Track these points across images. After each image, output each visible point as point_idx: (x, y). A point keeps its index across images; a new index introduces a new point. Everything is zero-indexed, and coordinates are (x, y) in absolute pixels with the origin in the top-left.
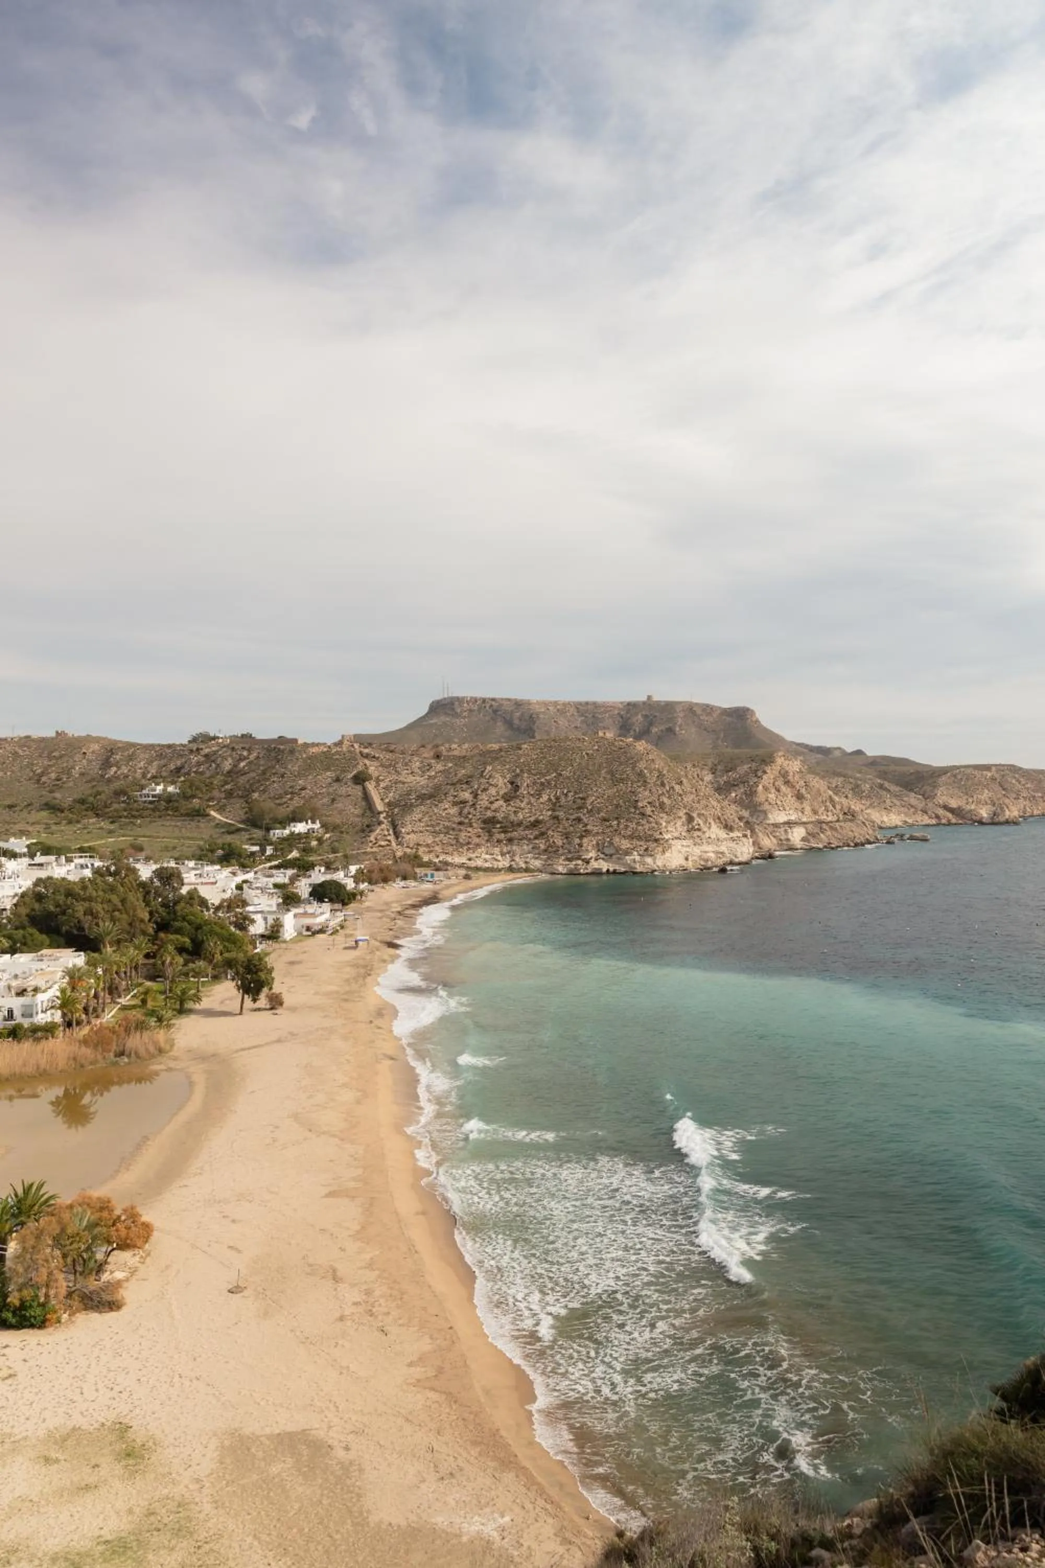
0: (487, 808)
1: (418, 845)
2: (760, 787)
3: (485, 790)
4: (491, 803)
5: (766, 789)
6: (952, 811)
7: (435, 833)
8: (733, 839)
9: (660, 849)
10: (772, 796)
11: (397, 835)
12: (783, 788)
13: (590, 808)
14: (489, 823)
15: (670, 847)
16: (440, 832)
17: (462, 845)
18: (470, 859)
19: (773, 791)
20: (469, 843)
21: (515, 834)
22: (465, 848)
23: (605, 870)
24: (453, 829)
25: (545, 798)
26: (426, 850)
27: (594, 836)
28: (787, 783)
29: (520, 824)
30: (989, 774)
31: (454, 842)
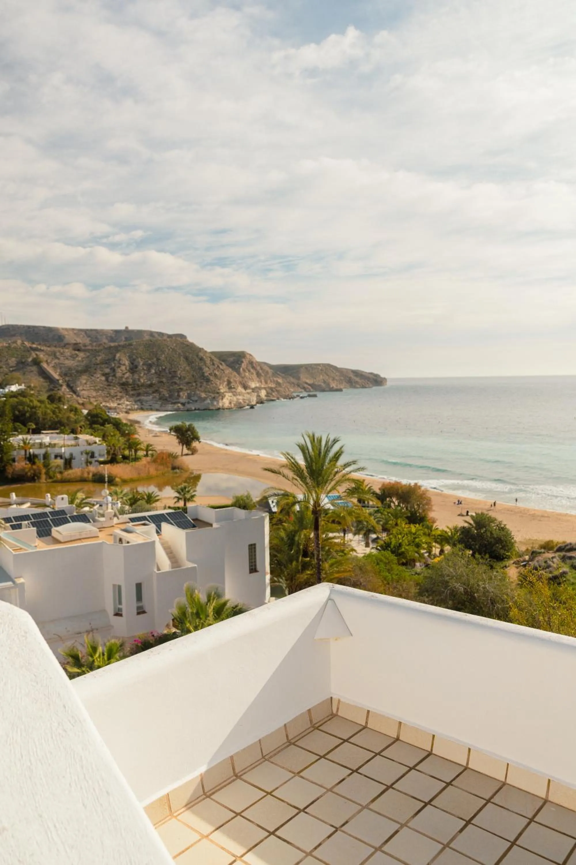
0: (122, 377)
1: (89, 397)
2: (241, 369)
3: (119, 367)
4: (124, 374)
5: (244, 370)
6: (309, 385)
7: (97, 390)
8: (248, 393)
9: (221, 397)
10: (247, 374)
11: (75, 392)
12: (252, 370)
13: (179, 376)
14: (124, 385)
15: (225, 396)
16: (99, 390)
17: (113, 397)
18: (119, 404)
19: (247, 371)
20: (116, 396)
21: (140, 391)
22: (115, 398)
23: (193, 408)
24: (106, 388)
25: (153, 371)
26: (94, 399)
27: (185, 391)
28: (253, 367)
29: (143, 385)
30: (320, 368)
31: (108, 395)
